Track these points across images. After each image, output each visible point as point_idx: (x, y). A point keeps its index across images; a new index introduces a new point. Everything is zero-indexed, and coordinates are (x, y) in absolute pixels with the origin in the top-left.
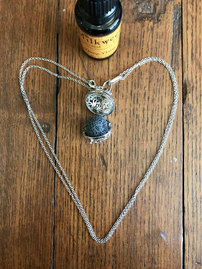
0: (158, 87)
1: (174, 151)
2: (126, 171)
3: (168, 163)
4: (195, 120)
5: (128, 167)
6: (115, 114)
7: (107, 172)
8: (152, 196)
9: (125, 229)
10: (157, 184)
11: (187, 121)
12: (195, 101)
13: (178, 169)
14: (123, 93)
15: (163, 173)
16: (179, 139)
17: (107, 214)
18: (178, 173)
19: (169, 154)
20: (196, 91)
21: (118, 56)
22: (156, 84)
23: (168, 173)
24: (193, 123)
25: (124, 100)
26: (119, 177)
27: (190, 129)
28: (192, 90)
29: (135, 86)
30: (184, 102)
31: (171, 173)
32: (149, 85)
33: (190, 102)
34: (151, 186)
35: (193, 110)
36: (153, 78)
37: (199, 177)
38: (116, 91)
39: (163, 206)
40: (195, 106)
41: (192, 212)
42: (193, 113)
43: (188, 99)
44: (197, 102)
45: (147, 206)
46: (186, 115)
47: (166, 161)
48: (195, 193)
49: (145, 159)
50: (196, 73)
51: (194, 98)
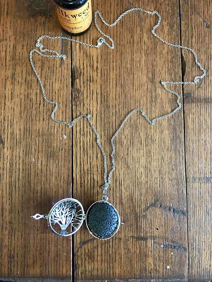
0: (49, 74)
1: (64, 129)
2: (21, 148)
3: (58, 140)
4: (83, 102)
5: (22, 145)
6: (12, 99)
7: (4, 150)
8: (44, 169)
9: (20, 198)
10: (49, 158)
11: (75, 103)
12: (82, 86)
13: (67, 145)
14: (18, 80)
15: (54, 148)
16: (68, 119)
17: (4, 186)
18: (67, 148)
19: (59, 132)
20: (83, 77)
21: (14, 48)
22: (47, 71)
23: (58, 148)
24: (80, 105)
25: (19, 86)
26: (15, 154)
27: (78, 110)
28: (80, 76)
29: (29, 74)
30: (73, 86)
31: (61, 149)
32: (41, 72)
33: (78, 86)
34: (43, 160)
35: (81, 93)
36: (44, 67)
37: (86, 152)
38: (13, 78)
39: (53, 178)
40: (82, 90)
41: (80, 183)
42: (81, 96)
43: (76, 84)
44: (84, 86)
45: (39, 178)
46: (74, 98)
47: (56, 138)
48: (82, 166)
49: (38, 137)
50: (84, 61)
51: (82, 83)
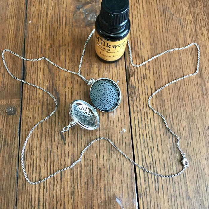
0: (106, 73)
1: (123, 123)
2: (82, 143)
3: (119, 134)
4: (138, 97)
5: (84, 140)
6: (72, 96)
7: (65, 145)
8: (106, 164)
9: (83, 197)
10: (110, 153)
11: (132, 98)
12: (137, 83)
13: (127, 138)
14: (78, 79)
15: (115, 142)
16: (126, 113)
17: (66, 183)
18: (127, 142)
19: (118, 126)
20: (137, 75)
21: (73, 52)
22: (104, 71)
23: (119, 142)
24: (137, 100)
25: (78, 85)
26: (76, 149)
27: (134, 104)
28: (134, 74)
29: (87, 74)
30: (129, 84)
31: (121, 142)
32: (99, 72)
33: (133, 83)
34: (105, 155)
35: (136, 89)
36: (101, 67)
37: (147, 145)
38: (72, 78)
39: (116, 173)
40: (137, 86)
41: (144, 177)
42: (137, 92)
43: (131, 81)
44: (139, 83)
45: (102, 173)
46: (131, 94)
47: (116, 132)
48: (144, 159)
49: (98, 131)
50: (136, 61)
51: (136, 80)
